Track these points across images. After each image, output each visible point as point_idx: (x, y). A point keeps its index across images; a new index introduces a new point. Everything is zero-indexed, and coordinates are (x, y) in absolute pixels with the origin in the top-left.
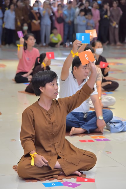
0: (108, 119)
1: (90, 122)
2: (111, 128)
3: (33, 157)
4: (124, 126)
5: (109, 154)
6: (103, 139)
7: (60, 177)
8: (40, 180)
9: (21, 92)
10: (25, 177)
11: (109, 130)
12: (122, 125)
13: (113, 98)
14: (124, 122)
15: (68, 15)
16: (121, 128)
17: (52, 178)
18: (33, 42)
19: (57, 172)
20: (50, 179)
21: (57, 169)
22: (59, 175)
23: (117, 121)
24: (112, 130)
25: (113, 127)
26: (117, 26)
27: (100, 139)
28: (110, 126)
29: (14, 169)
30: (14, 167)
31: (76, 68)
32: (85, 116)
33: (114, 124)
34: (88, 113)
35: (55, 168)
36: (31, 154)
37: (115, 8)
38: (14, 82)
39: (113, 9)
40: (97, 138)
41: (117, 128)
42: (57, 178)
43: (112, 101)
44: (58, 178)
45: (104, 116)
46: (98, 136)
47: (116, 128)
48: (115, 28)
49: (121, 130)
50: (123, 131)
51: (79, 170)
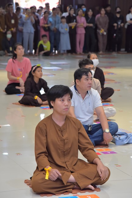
0: (114, 131)
1: (95, 134)
2: (116, 140)
3: (47, 171)
4: (129, 138)
5: (119, 167)
6: (110, 152)
7: (74, 191)
8: (55, 194)
9: (16, 104)
10: (40, 191)
11: (115, 143)
12: (127, 137)
13: (114, 109)
14: (129, 134)
15: (53, 22)
16: (126, 140)
17: (67, 192)
18: (21, 51)
19: (71, 187)
20: (65, 193)
21: (71, 183)
22: (73, 189)
23: (122, 133)
24: (117, 142)
25: (118, 139)
26: (105, 33)
27: (107, 152)
28: (115, 138)
29: (26, 183)
30: (26, 182)
31: (79, 80)
32: (90, 129)
33: (119, 137)
34: (93, 125)
35: (69, 181)
36: (45, 169)
37: (103, 15)
38: (5, 93)
39: (101, 16)
40: (103, 151)
41: (123, 141)
42: (71, 192)
43: (113, 112)
44: (73, 192)
45: (110, 129)
46: (104, 149)
47: (121, 140)
48: (103, 35)
49: (126, 143)
50: (128, 144)
51: (92, 185)
